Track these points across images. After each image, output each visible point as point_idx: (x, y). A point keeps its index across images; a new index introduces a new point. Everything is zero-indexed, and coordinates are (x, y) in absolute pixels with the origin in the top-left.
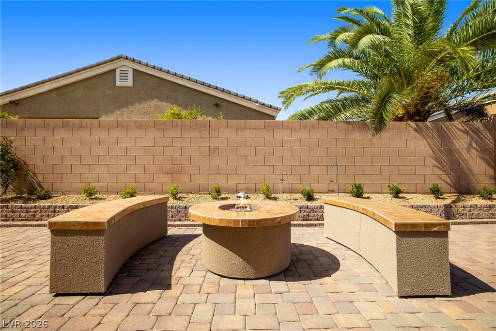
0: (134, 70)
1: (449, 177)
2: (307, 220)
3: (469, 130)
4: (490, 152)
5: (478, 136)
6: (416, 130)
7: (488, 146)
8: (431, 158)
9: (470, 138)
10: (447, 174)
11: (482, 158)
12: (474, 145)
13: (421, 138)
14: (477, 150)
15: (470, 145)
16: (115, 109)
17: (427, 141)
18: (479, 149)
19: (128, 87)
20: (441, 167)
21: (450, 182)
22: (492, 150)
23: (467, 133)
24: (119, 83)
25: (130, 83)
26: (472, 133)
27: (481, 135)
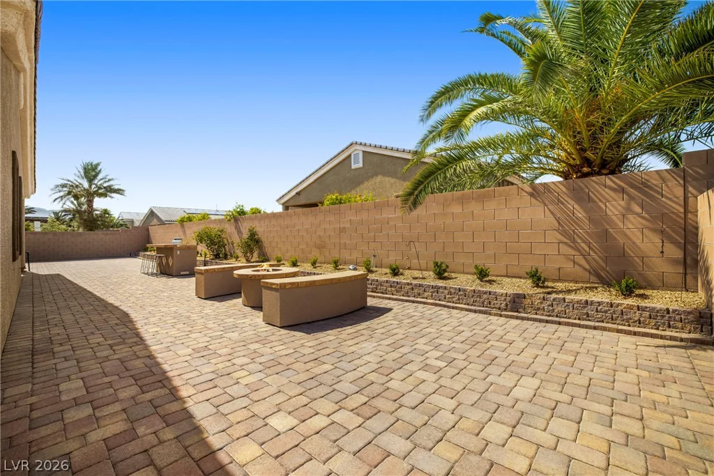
0: (363, 151)
1: (585, 258)
2: (375, 292)
3: (626, 186)
4: (675, 220)
5: (645, 193)
6: (531, 195)
7: (668, 209)
8: (556, 232)
9: (628, 198)
10: (582, 255)
11: (654, 230)
12: (638, 209)
13: (540, 204)
14: (643, 218)
15: (629, 209)
16: (351, 189)
17: (548, 208)
18: (646, 215)
19: (360, 168)
20: (572, 244)
21: (587, 267)
22: (680, 217)
23: (623, 191)
24: (353, 167)
25: (361, 165)
26: (631, 190)
27: (652, 193)
